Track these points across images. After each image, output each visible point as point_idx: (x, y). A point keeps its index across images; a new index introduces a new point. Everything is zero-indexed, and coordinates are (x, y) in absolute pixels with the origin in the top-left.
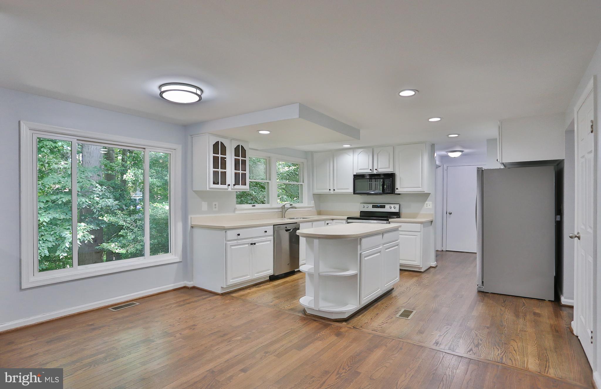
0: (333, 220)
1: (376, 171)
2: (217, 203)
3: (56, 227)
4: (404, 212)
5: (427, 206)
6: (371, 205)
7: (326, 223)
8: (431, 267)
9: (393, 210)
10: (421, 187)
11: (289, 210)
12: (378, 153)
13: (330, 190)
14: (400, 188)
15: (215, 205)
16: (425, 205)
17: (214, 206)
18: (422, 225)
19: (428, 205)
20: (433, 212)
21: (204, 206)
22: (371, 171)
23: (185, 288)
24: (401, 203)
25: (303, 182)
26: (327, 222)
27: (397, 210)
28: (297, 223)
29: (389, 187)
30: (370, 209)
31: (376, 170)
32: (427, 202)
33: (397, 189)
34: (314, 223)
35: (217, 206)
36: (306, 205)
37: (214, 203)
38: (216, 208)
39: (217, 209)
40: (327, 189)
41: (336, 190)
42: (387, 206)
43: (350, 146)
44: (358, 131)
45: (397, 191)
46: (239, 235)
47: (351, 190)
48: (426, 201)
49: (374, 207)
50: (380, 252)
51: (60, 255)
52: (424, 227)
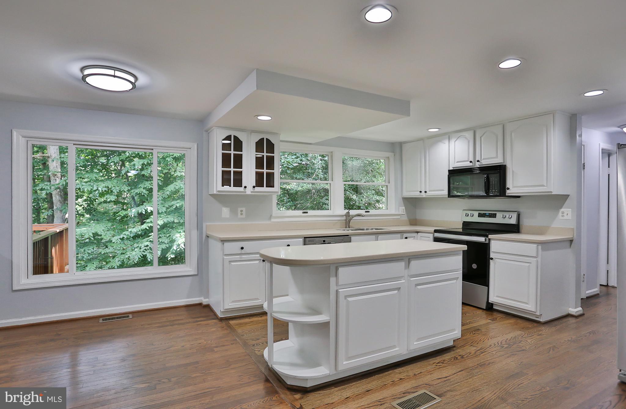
0: (418, 232)
1: (478, 163)
2: (244, 209)
3: (172, 230)
4: (526, 223)
5: (563, 216)
6: (476, 214)
7: (404, 237)
8: (569, 316)
9: (507, 221)
10: (545, 185)
11: (354, 218)
12: (481, 137)
13: (421, 192)
14: (514, 187)
15: (242, 211)
16: (560, 214)
17: (239, 213)
18: (540, 247)
19: (565, 214)
20: (573, 225)
21: (226, 212)
22: (471, 164)
23: (200, 304)
24: (521, 210)
25: (389, 183)
26: (405, 235)
27: (513, 221)
28: (348, 235)
29: (495, 187)
30: (476, 219)
31: (478, 161)
32: (562, 210)
33: (508, 189)
34: (380, 237)
35: (244, 213)
36: (393, 212)
37: (239, 209)
38: (242, 214)
39: (244, 216)
40: (417, 191)
41: (428, 192)
42: (499, 215)
43: (437, 130)
44: (408, 103)
45: (508, 191)
46: (242, 248)
47: (446, 192)
48: (561, 208)
49: (480, 215)
50: (399, 289)
51: (169, 257)
52: (543, 249)
